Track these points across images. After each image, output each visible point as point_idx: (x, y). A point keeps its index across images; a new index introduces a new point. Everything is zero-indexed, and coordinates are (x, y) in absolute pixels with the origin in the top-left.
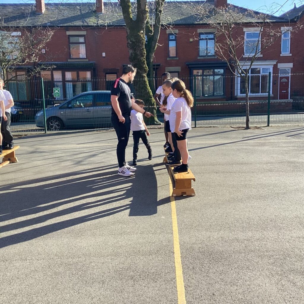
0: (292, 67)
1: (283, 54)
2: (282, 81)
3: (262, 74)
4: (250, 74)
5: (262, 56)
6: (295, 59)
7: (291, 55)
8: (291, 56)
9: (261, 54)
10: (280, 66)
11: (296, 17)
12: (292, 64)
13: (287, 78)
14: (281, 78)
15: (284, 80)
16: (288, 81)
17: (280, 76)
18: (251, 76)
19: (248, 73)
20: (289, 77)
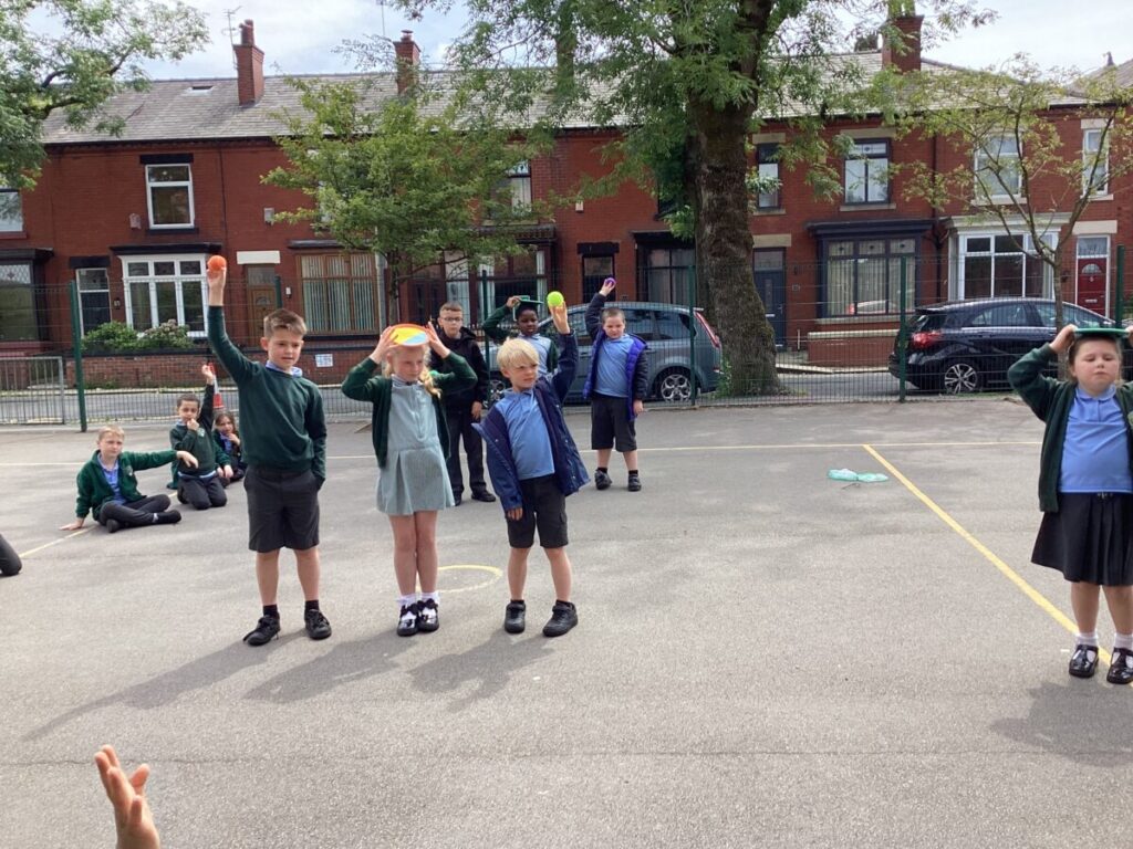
0: (1114, 230)
2: (1084, 272)
3: (1026, 251)
4: (992, 253)
5: (1025, 201)
6: (1125, 209)
7: (1111, 197)
8: (1110, 202)
9: (1023, 196)
10: (1081, 228)
12: (1115, 222)
13: (1101, 263)
14: (1083, 263)
15: (1091, 270)
16: (1104, 271)
17: (1078, 257)
18: (996, 258)
19: (989, 250)
20: (1105, 259)
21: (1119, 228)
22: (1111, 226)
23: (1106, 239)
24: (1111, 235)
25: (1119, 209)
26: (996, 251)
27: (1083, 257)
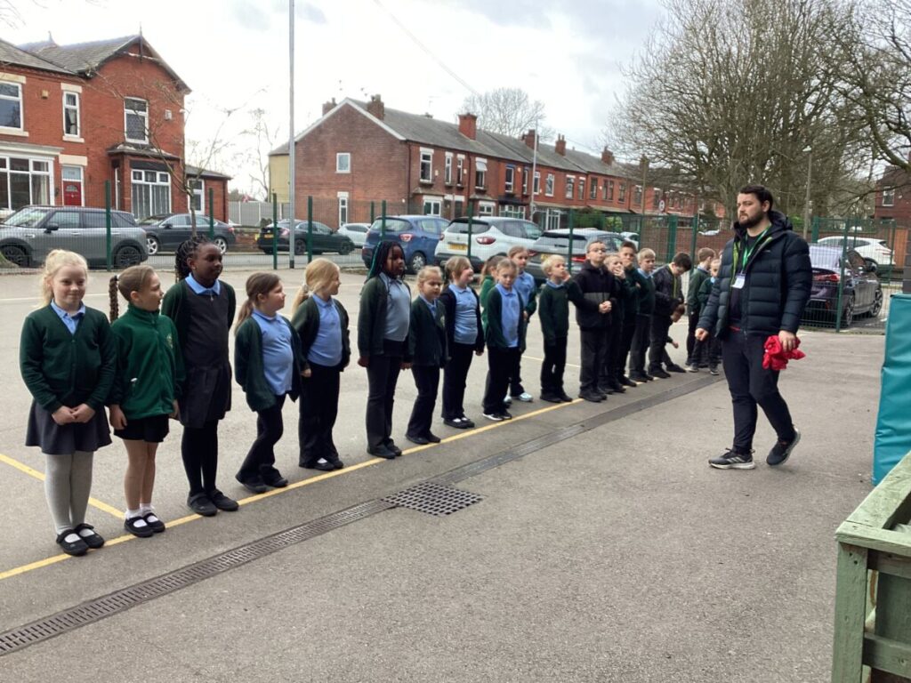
0: (85, 164)
1: (67, 137)
2: (68, 190)
3: (31, 172)
4: (8, 170)
5: (27, 134)
6: (91, 150)
7: (82, 140)
8: (81, 143)
9: (25, 130)
10: (65, 159)
11: (88, 71)
12: (86, 158)
13: (78, 185)
14: (67, 184)
15: (71, 189)
16: (80, 190)
17: (63, 179)
18: (12, 175)
19: (5, 167)
20: (80, 183)
21: (89, 162)
22: (83, 161)
23: (80, 169)
24: (84, 166)
25: (88, 149)
26: (12, 168)
27: (67, 180)
